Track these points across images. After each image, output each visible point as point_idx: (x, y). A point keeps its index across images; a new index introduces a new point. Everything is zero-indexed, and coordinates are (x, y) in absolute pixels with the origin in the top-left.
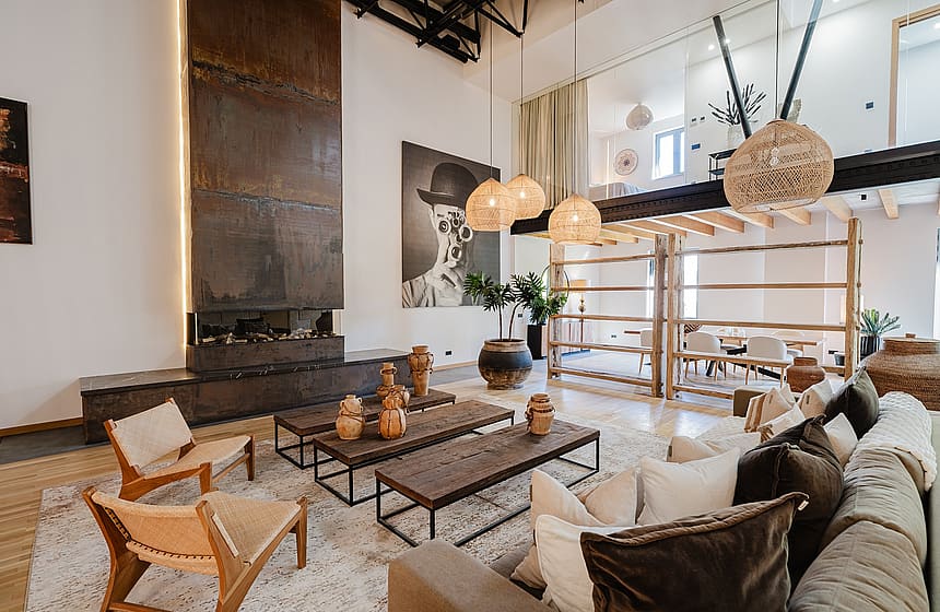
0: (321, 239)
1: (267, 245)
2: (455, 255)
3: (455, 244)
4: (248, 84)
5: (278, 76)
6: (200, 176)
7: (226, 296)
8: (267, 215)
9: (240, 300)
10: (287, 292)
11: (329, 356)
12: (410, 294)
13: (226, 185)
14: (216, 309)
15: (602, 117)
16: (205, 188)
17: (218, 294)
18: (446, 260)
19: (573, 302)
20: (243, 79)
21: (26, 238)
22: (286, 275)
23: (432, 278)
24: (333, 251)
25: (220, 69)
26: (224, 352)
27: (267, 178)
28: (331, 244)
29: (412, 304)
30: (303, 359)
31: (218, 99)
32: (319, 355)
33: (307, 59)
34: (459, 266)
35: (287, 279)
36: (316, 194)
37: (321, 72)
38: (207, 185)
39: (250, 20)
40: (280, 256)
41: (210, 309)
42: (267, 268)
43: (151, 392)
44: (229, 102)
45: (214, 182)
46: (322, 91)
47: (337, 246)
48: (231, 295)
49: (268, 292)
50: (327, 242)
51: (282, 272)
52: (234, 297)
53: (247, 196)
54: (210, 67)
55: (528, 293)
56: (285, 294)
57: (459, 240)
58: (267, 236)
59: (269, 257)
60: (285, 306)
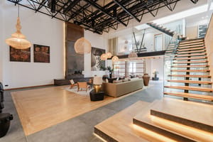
11: (83, 77)
15: (120, 42)
19: (115, 70)
21: (49, 62)
23: (95, 66)
35: (77, 67)
40: (77, 64)
47: (83, 62)
55: (109, 69)
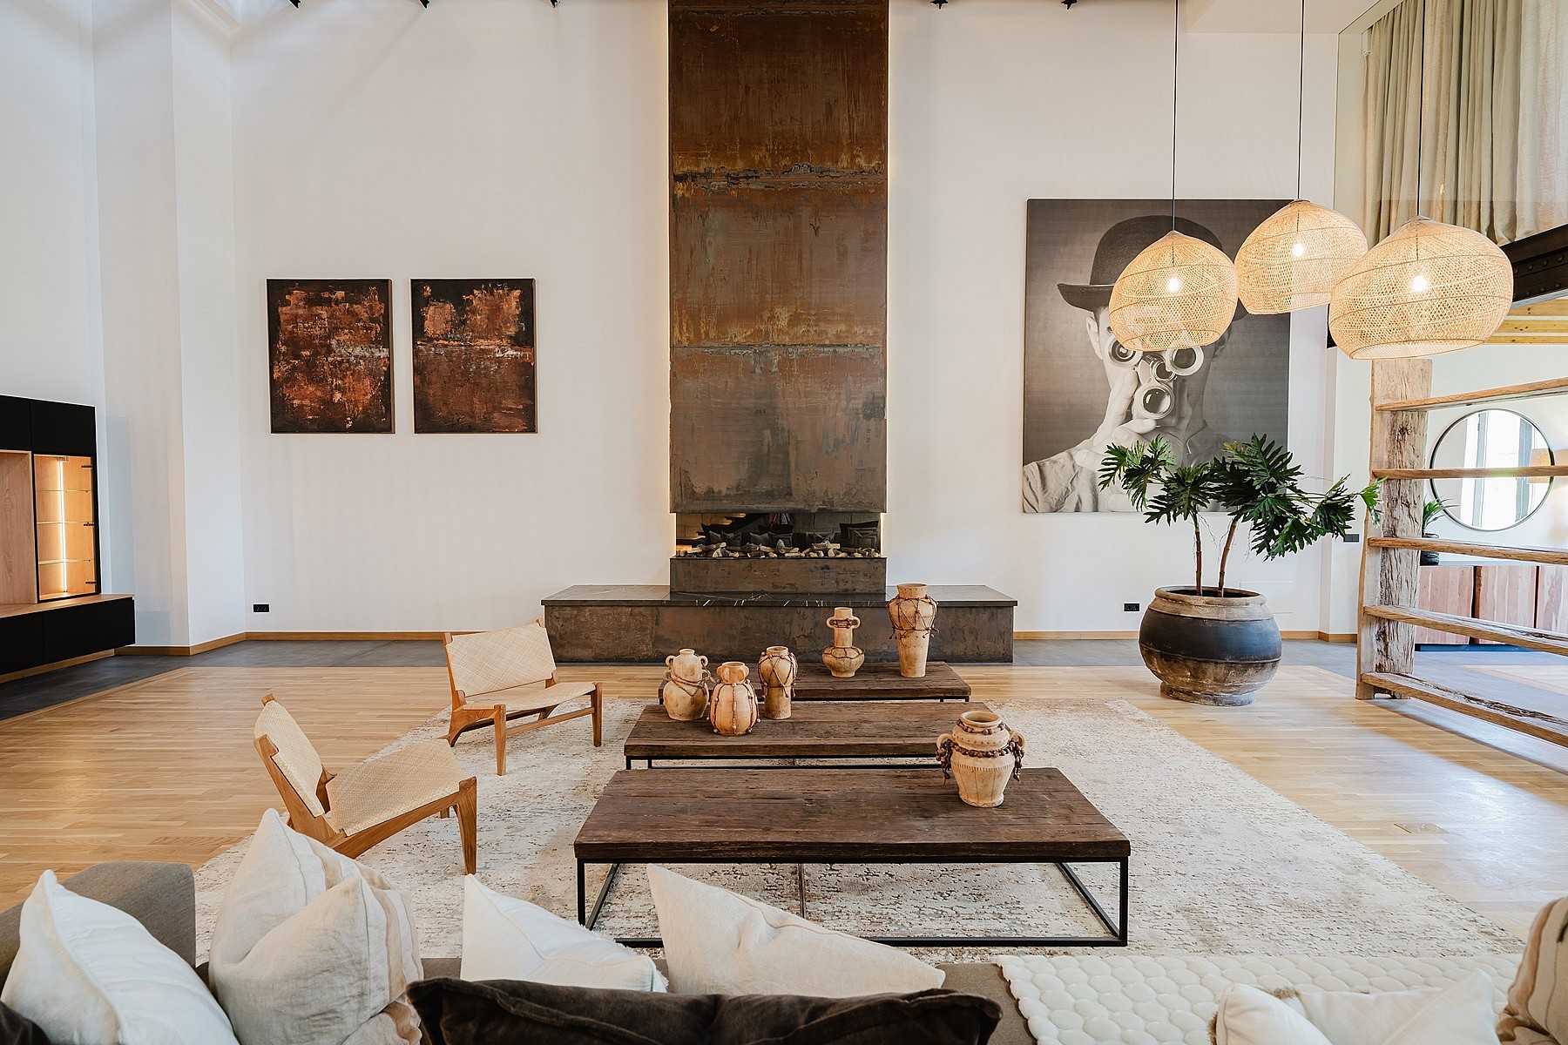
0: (848, 399)
1: (765, 415)
2: (1152, 405)
3: (1151, 381)
4: (742, 185)
5: (784, 157)
6: (681, 328)
7: (710, 491)
8: (767, 371)
9: (727, 496)
10: (794, 486)
11: (859, 588)
12: (1037, 485)
13: (712, 334)
14: (698, 508)
16: (686, 344)
17: (700, 488)
18: (1128, 416)
20: (733, 179)
22: (792, 458)
24: (867, 417)
25: (707, 175)
26: (706, 568)
27: (766, 315)
28: (865, 404)
29: (1041, 506)
30: (813, 590)
31: (704, 217)
32: (842, 586)
33: (829, 113)
34: (1161, 427)
35: (793, 464)
36: (843, 327)
37: (851, 126)
38: (688, 339)
39: (747, 88)
40: (783, 429)
41: (692, 508)
42: (765, 450)
43: (607, 611)
44: (717, 217)
45: (698, 334)
46: (853, 158)
47: (875, 409)
48: (716, 490)
49: (764, 485)
50: (858, 404)
51: (787, 454)
52: (720, 492)
53: (739, 346)
54: (694, 177)
56: (789, 487)
57: (1162, 373)
58: (764, 401)
59: (767, 433)
60: (790, 505)
